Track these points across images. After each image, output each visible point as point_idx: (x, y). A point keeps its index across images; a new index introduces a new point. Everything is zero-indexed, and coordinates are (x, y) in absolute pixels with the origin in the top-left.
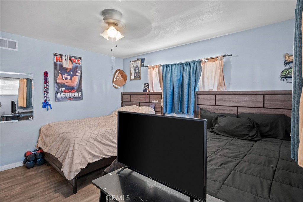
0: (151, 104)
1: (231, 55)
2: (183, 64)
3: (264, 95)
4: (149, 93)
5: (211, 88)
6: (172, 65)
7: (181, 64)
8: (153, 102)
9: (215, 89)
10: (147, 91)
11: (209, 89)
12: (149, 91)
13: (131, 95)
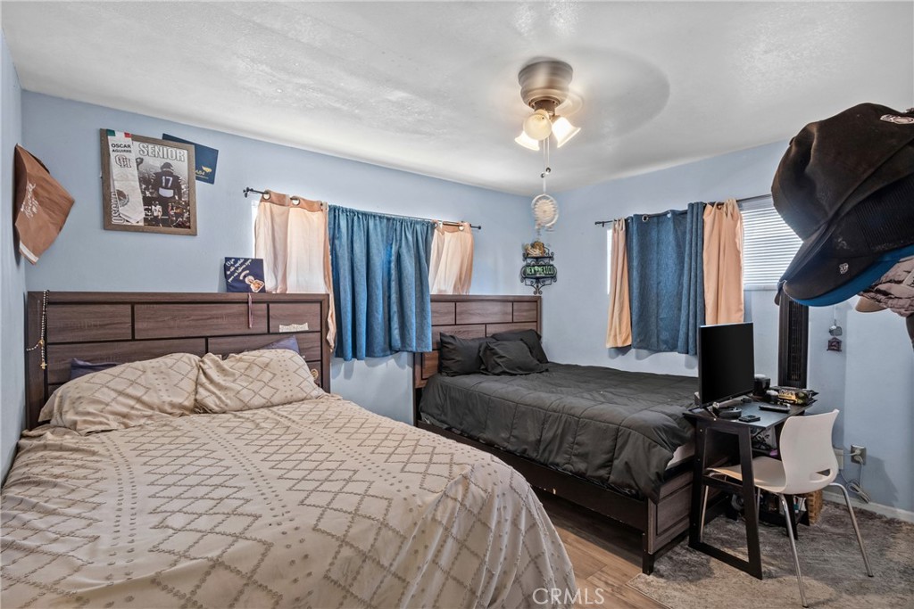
0: (277, 337)
1: (480, 228)
2: (394, 219)
3: (513, 302)
4: (264, 297)
5: (443, 288)
6: (365, 214)
7: (388, 219)
8: (283, 329)
9: (450, 292)
10: (250, 290)
11: (441, 291)
12: (263, 290)
13: (133, 304)
